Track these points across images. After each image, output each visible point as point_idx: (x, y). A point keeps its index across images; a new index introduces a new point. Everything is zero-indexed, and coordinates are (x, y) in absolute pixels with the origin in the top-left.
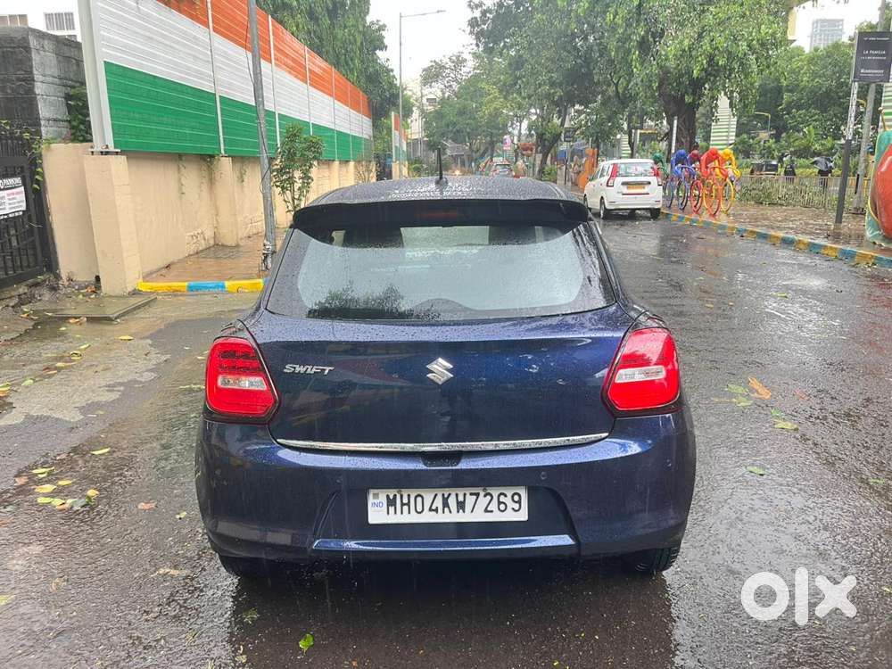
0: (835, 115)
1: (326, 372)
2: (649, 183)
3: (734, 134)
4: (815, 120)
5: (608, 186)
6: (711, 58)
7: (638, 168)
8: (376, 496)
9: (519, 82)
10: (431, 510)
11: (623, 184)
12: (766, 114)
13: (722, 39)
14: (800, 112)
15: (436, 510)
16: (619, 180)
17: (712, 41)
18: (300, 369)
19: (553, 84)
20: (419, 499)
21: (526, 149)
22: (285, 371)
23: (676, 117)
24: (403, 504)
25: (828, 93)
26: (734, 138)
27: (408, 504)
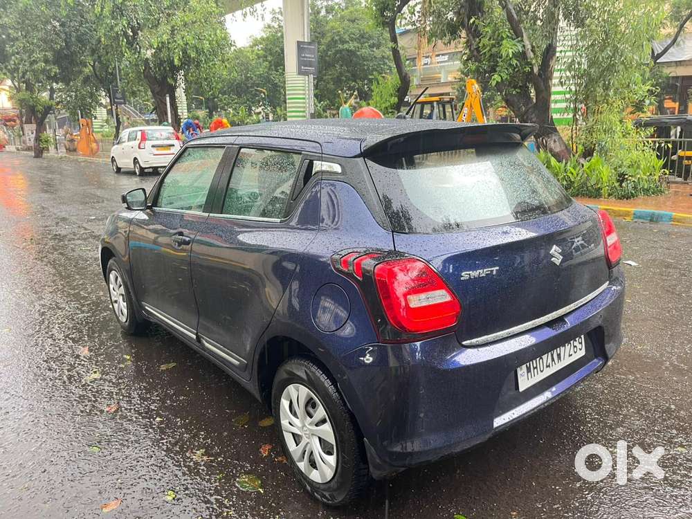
0: (248, 100)
1: (494, 273)
2: (174, 145)
3: (186, 111)
4: (236, 103)
5: (139, 148)
6: (185, 52)
7: (163, 133)
8: (521, 369)
9: (13, 58)
10: (547, 367)
11: (153, 146)
12: (201, 98)
13: (191, 38)
14: (225, 96)
15: (549, 366)
16: (148, 144)
17: (183, 38)
18: (474, 274)
19: (46, 61)
20: (541, 360)
21: (10, 120)
22: (462, 278)
23: (168, 95)
24: (534, 368)
25: (239, 85)
26: (186, 114)
27: (536, 368)
